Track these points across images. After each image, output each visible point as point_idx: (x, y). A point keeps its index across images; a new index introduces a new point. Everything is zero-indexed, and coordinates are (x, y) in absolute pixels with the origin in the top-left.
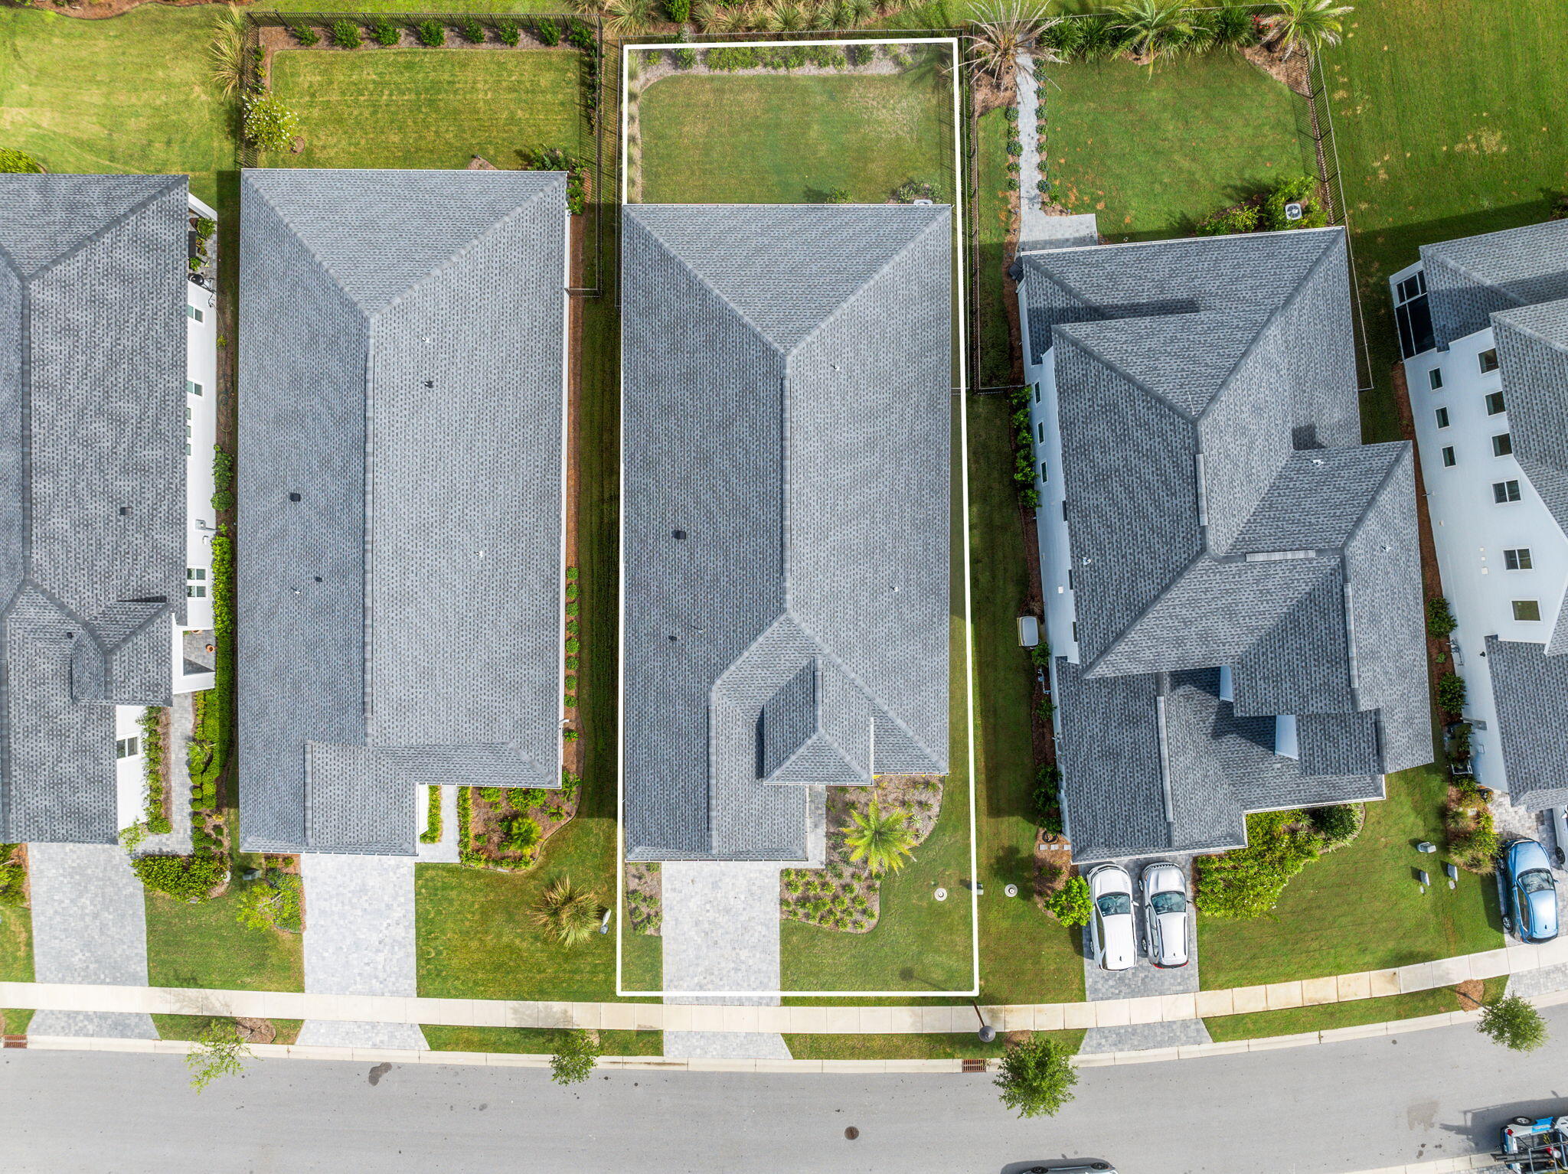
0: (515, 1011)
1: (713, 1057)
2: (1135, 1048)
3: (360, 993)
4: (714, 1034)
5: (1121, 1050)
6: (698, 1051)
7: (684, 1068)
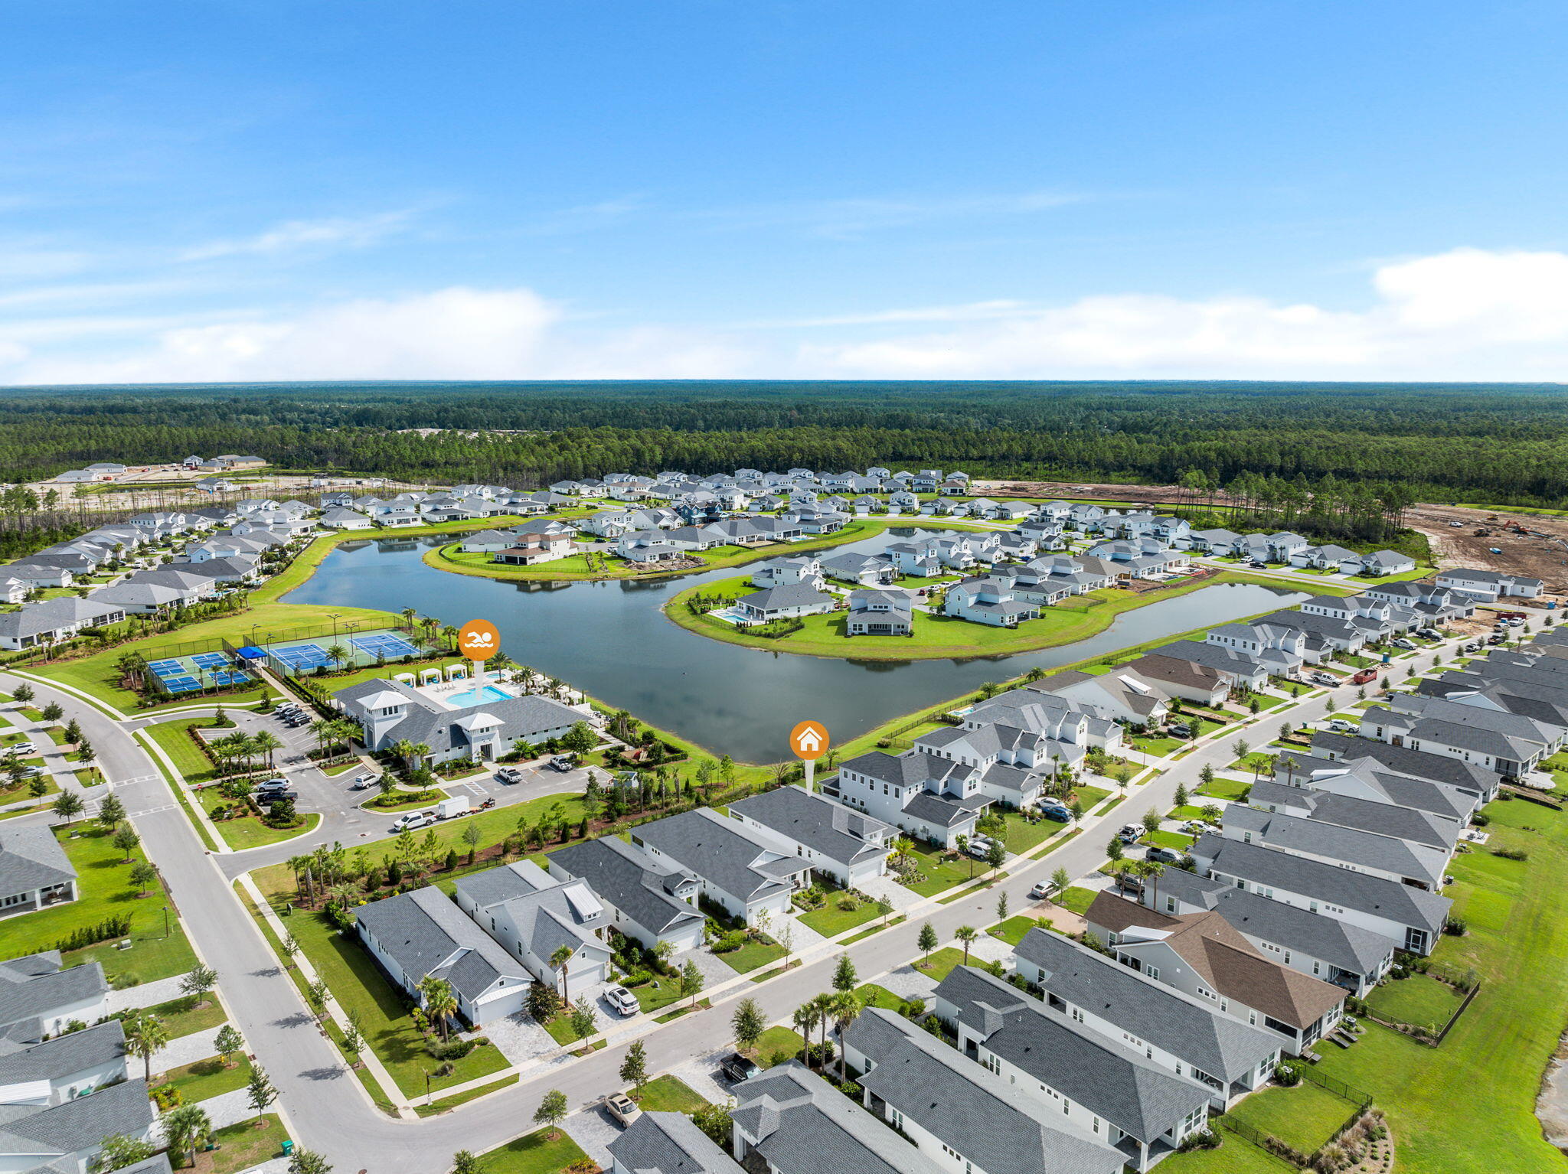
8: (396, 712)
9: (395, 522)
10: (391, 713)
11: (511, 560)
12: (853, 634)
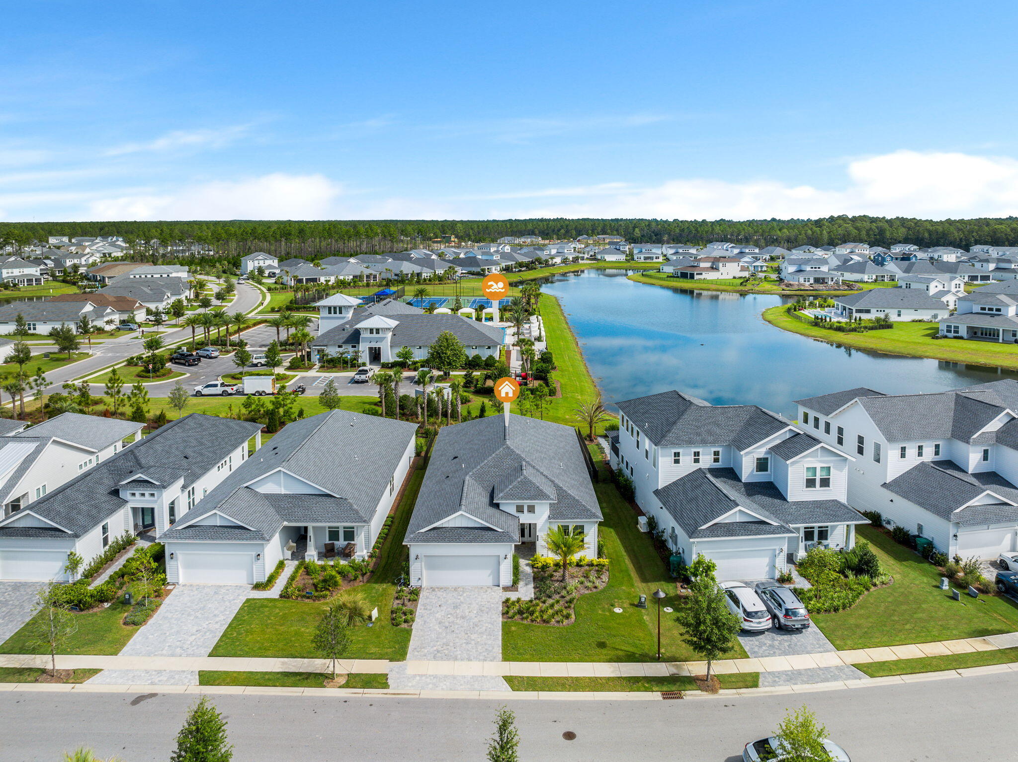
0: (283, 663)
1: (443, 689)
2: (804, 682)
3: (165, 656)
4: (446, 676)
5: (796, 684)
6: (430, 686)
7: (417, 696)
8: (340, 313)
9: (642, 258)
10: (335, 313)
11: (684, 275)
12: (946, 337)
